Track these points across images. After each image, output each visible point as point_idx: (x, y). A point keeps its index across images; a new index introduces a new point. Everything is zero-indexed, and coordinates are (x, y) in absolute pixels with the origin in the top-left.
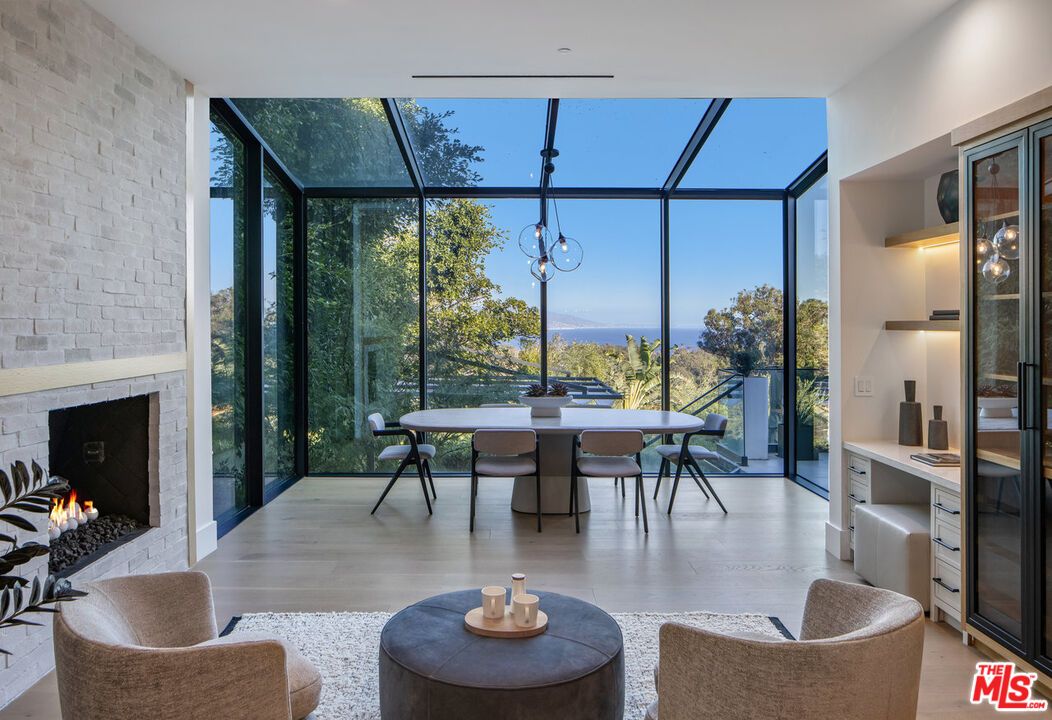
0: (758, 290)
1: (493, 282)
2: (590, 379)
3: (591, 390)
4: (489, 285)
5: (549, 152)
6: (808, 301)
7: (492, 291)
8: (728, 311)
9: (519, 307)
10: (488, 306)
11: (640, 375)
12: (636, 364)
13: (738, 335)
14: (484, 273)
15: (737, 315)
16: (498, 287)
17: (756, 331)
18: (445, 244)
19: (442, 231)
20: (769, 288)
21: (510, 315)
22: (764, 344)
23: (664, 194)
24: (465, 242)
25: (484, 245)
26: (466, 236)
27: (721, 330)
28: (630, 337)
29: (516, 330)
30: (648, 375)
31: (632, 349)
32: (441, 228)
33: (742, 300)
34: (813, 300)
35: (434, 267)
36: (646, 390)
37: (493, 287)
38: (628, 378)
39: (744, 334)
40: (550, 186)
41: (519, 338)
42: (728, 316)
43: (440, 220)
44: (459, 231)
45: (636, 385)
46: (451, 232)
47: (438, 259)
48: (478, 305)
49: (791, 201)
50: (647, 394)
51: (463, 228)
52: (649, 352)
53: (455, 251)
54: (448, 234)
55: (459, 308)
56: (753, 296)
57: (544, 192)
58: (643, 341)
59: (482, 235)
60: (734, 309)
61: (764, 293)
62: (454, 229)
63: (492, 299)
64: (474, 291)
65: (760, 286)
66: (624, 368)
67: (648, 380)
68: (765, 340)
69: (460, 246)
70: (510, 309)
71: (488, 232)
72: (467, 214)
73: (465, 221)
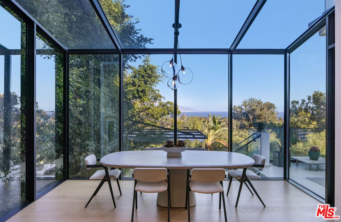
0: (250, 99)
1: (162, 95)
2: (196, 130)
3: (196, 135)
4: (160, 96)
5: (177, 26)
6: (266, 103)
7: (162, 99)
8: (240, 106)
9: (171, 104)
10: (160, 104)
11: (213, 128)
12: (212, 124)
13: (243, 114)
14: (159, 92)
15: (243, 107)
16: (164, 97)
17: (249, 112)
18: (142, 80)
19: (141, 75)
20: (253, 98)
21: (168, 107)
22: (252, 116)
23: (230, 52)
24: (149, 79)
25: (156, 81)
26: (149, 77)
27: (238, 112)
28: (210, 115)
29: (170, 113)
30: (216, 128)
31: (210, 119)
32: (140, 74)
33: (245, 102)
34: (267, 102)
35: (137, 89)
36: (215, 133)
37: (162, 97)
38: (209, 129)
39: (245, 113)
40: (178, 48)
41: (171, 115)
42: (240, 108)
43: (140, 71)
44: (147, 75)
45: (212, 132)
46: (144, 76)
47: (139, 86)
48: (157, 104)
49: (288, 54)
50: (216, 135)
51: (148, 74)
52: (216, 120)
53: (146, 83)
54: (143, 76)
55: (150, 105)
56: (248, 101)
57: (176, 51)
58: (214, 116)
59: (156, 77)
60: (242, 105)
61: (251, 100)
62: (145, 75)
63: (162, 101)
64: (155, 99)
65: (250, 98)
66: (207, 126)
67: (216, 130)
68: (252, 115)
69: (147, 81)
70: (168, 105)
71: (158, 76)
72: (150, 69)
73: (149, 72)
